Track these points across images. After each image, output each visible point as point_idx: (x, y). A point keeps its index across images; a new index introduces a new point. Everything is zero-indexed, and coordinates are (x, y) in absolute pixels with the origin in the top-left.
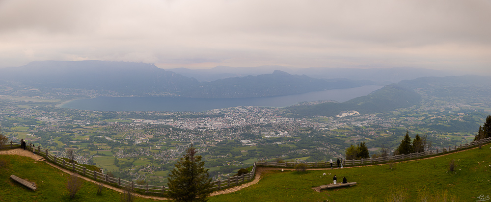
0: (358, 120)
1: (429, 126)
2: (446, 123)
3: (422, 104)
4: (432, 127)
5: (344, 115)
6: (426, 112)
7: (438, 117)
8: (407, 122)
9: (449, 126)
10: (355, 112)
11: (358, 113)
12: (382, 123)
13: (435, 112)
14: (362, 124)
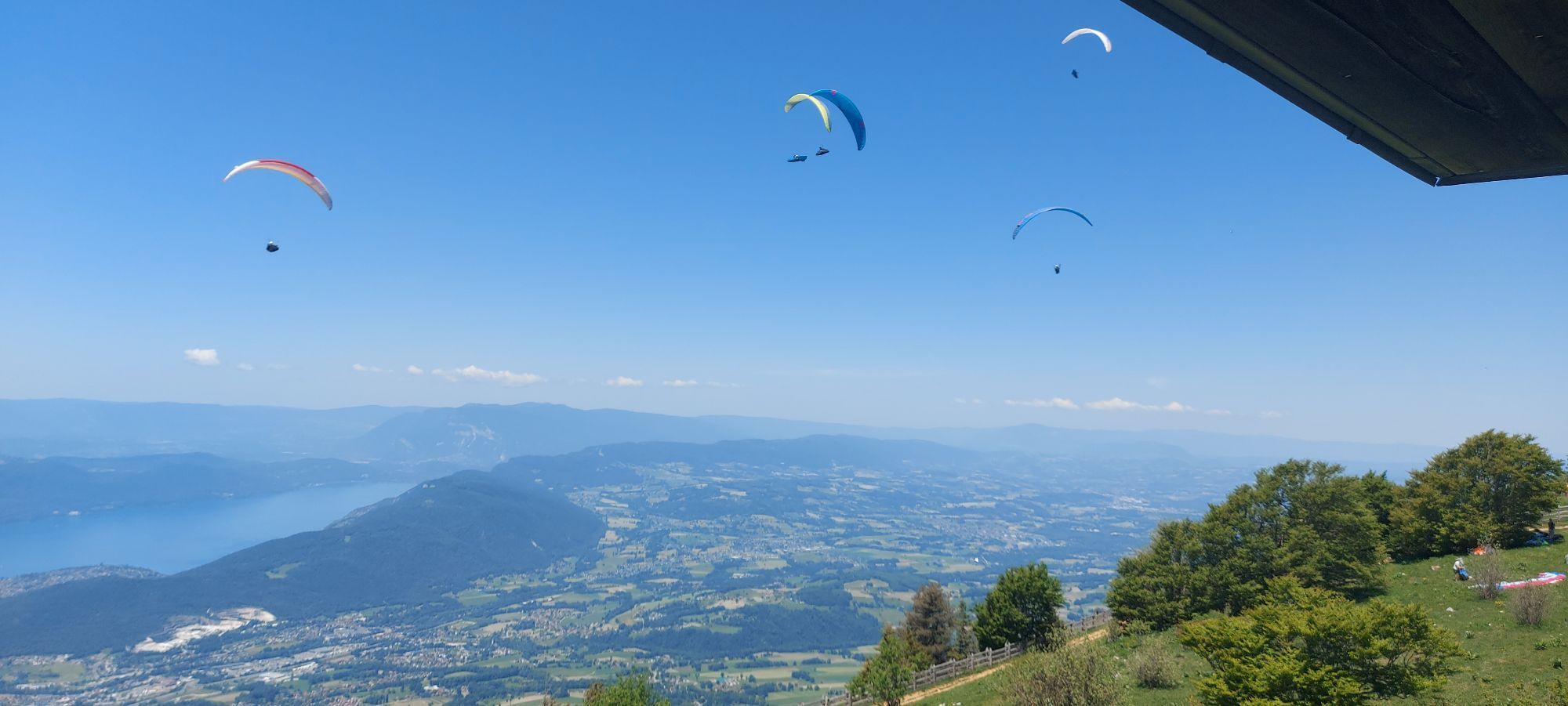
0: (267, 655)
1: (639, 642)
2: (718, 622)
3: (608, 552)
4: (654, 644)
5: (184, 636)
6: (625, 581)
7: (684, 598)
8: (529, 632)
9: (734, 630)
10: (249, 613)
11: (268, 617)
12: (401, 652)
13: (668, 581)
14: (286, 669)
